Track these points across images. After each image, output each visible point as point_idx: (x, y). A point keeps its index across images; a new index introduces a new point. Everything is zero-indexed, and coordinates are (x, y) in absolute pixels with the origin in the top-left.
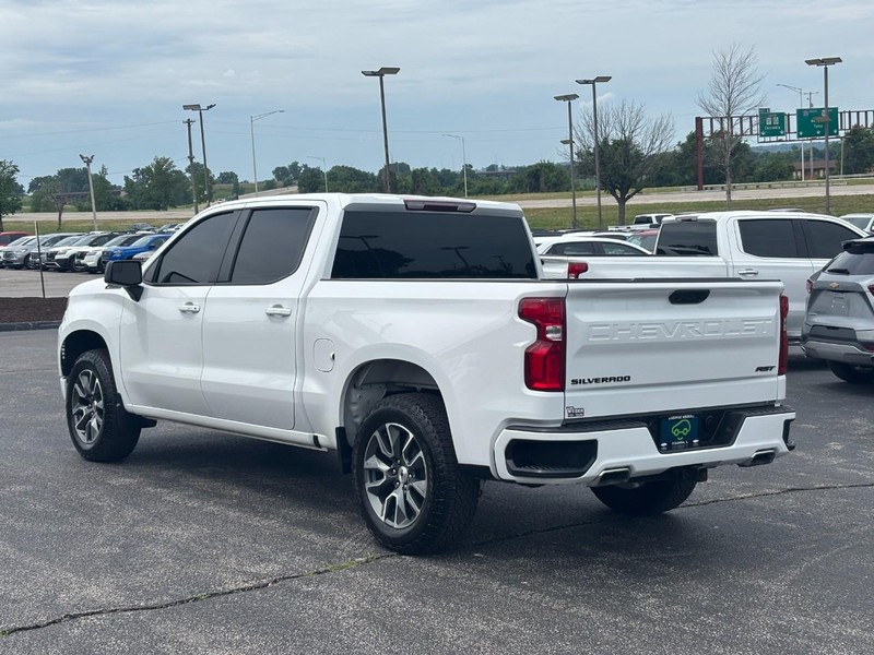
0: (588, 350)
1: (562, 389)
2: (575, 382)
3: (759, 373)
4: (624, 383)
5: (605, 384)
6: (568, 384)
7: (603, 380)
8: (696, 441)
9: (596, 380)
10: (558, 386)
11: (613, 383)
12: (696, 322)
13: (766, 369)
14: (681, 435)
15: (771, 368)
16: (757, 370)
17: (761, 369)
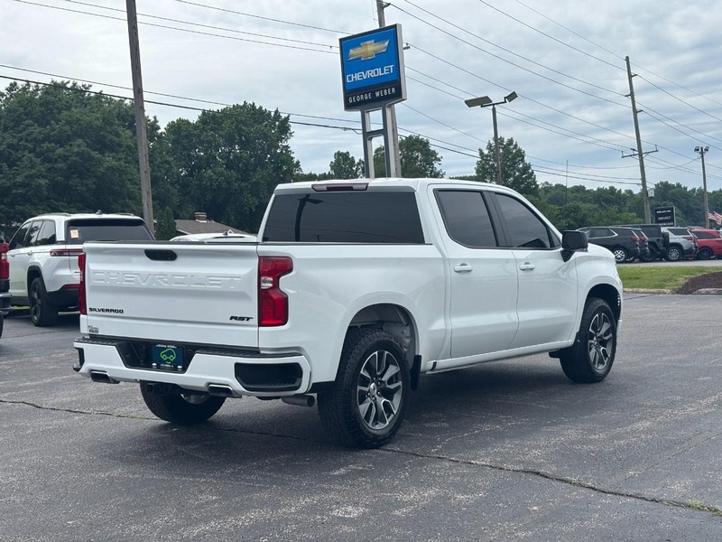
1: (86, 313)
3: (234, 321)
4: (119, 314)
5: (108, 313)
7: (106, 310)
8: (179, 367)
9: (103, 310)
11: (112, 314)
12: (166, 275)
13: (242, 319)
14: (168, 360)
15: (248, 319)
16: (232, 318)
17: (236, 318)
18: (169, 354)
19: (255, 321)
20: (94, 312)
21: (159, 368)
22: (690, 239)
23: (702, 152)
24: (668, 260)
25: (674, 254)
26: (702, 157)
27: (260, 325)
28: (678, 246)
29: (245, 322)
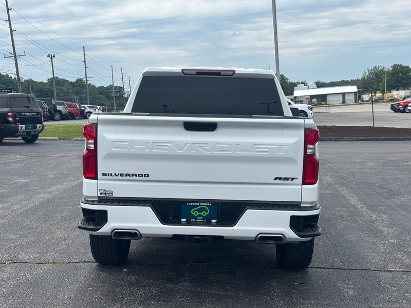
0: (110, 156)
1: (96, 178)
2: (104, 174)
3: (278, 181)
4: (144, 178)
6: (100, 175)
7: (126, 175)
8: (214, 221)
10: (93, 176)
11: (135, 178)
12: (206, 144)
13: (287, 179)
14: (200, 216)
15: (293, 179)
16: (276, 179)
17: (280, 179)
18: (200, 210)
19: (300, 180)
20: (107, 177)
21: (189, 223)
22: (66, 108)
23: (52, 57)
24: (54, 120)
25: (57, 116)
26: (52, 60)
27: (304, 183)
28: (60, 112)
29: (289, 181)
